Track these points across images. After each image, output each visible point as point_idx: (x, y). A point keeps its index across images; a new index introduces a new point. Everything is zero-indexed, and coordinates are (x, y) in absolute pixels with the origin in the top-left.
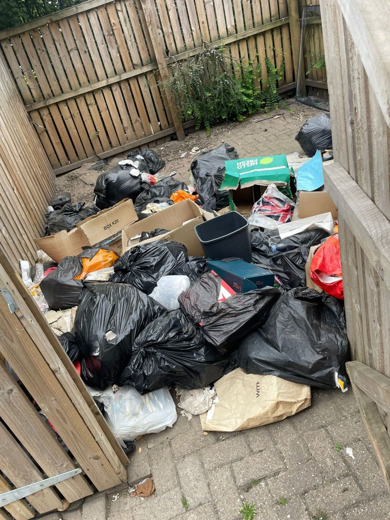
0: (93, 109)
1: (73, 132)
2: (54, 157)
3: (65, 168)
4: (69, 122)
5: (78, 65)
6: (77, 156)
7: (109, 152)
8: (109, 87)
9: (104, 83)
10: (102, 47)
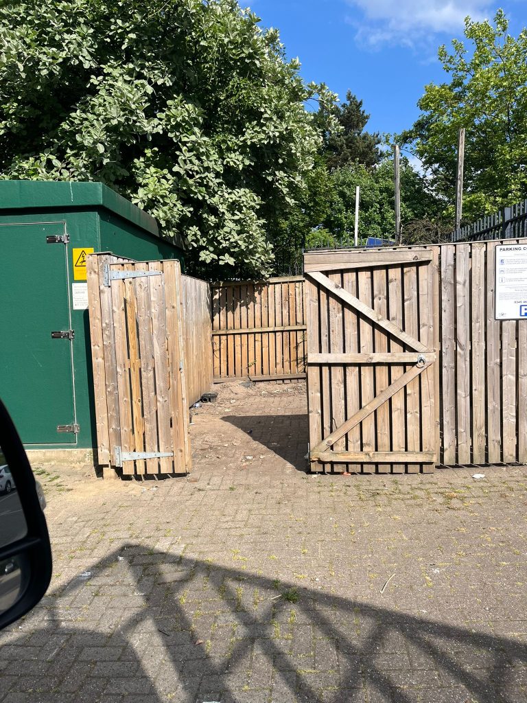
0: (258, 344)
1: (238, 356)
2: (217, 370)
3: (222, 379)
4: (238, 349)
5: (258, 314)
6: (235, 373)
7: (260, 377)
8: (275, 332)
9: (271, 329)
10: (278, 307)
